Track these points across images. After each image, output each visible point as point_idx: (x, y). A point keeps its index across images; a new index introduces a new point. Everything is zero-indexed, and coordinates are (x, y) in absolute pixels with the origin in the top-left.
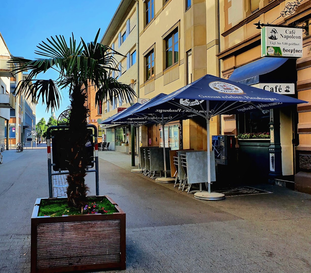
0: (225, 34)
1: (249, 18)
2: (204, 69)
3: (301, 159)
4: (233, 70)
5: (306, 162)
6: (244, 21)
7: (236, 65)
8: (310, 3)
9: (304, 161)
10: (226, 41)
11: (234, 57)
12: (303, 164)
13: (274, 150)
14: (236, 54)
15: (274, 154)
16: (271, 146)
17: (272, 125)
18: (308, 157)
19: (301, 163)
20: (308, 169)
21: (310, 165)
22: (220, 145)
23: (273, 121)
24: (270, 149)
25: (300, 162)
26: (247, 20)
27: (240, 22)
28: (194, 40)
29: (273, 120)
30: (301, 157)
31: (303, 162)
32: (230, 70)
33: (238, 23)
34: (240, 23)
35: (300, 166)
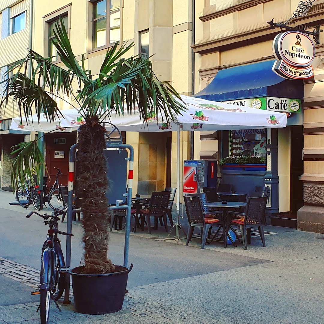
0: (205, 18)
1: (243, 5)
2: (168, 61)
3: (306, 191)
4: (216, 71)
5: (312, 194)
6: (236, 7)
7: (221, 65)
8: (322, 6)
9: (309, 193)
10: (206, 28)
11: (218, 53)
12: (309, 196)
13: (270, 180)
14: (222, 49)
15: (271, 185)
16: (267, 175)
17: (270, 149)
18: (314, 188)
19: (305, 196)
20: (314, 202)
21: (316, 198)
22: (197, 173)
23: (271, 144)
24: (266, 179)
25: (304, 194)
26: (239, 6)
27: (229, 6)
28: (154, 16)
29: (270, 142)
30: (306, 188)
31: (308, 195)
32: (211, 70)
33: (227, 8)
34: (229, 9)
35: (304, 200)
